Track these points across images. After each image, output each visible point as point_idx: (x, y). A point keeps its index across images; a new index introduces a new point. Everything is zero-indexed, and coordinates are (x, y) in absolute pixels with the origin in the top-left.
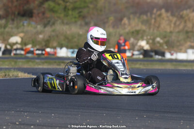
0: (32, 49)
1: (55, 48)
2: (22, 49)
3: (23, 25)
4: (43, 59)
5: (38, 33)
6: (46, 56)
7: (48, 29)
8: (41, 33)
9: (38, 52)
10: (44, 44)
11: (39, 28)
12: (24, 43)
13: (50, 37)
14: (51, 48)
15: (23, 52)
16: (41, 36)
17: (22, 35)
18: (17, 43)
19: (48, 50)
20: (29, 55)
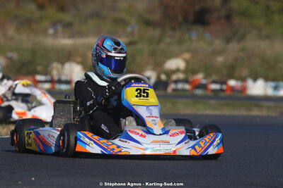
0: (204, 82)
1: (243, 79)
2: (186, 81)
3: (190, 39)
4: (222, 98)
5: (216, 53)
6: (228, 93)
7: (234, 47)
8: (221, 53)
9: (214, 87)
10: (225, 71)
11: (218, 43)
12: (190, 70)
13: (236, 59)
14: (237, 79)
15: (187, 87)
16: (220, 59)
17: (187, 56)
18: (177, 70)
19: (232, 83)
20: (199, 92)
